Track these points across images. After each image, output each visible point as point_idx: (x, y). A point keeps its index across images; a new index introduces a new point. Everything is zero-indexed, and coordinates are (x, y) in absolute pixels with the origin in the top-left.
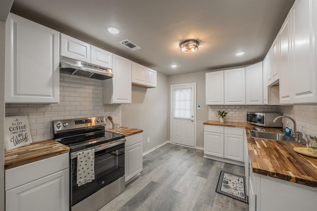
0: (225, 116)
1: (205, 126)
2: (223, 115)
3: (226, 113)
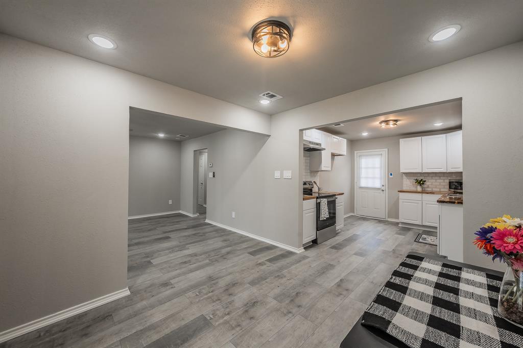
0: (423, 184)
1: (400, 193)
2: (421, 183)
3: (424, 181)
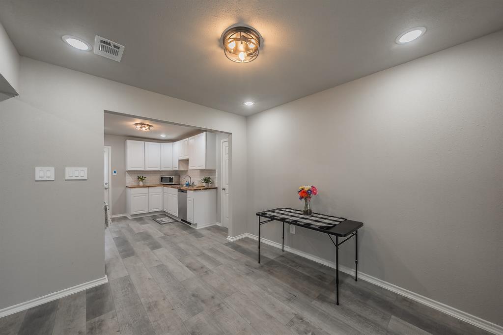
3: (145, 178)
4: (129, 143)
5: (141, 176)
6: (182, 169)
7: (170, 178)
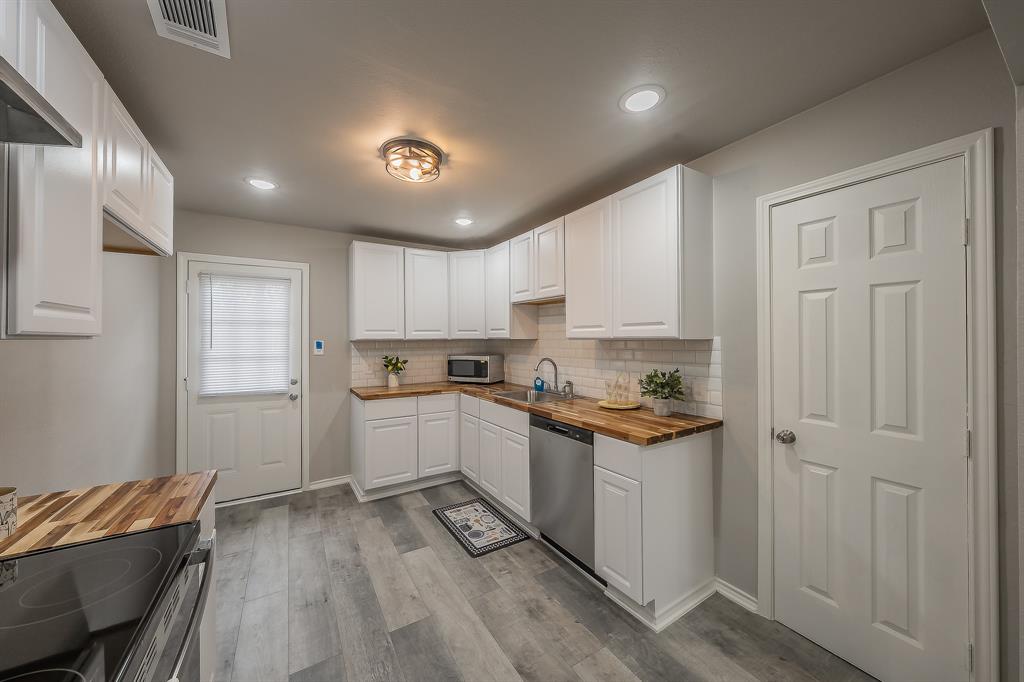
0: (402, 368)
3: (405, 362)
4: (361, 250)
5: (392, 356)
6: (521, 335)
7: (477, 363)
